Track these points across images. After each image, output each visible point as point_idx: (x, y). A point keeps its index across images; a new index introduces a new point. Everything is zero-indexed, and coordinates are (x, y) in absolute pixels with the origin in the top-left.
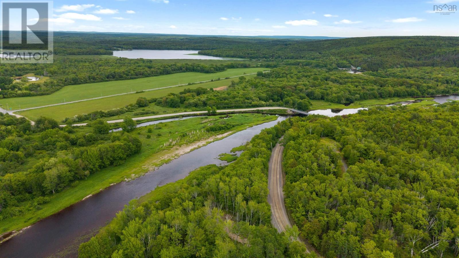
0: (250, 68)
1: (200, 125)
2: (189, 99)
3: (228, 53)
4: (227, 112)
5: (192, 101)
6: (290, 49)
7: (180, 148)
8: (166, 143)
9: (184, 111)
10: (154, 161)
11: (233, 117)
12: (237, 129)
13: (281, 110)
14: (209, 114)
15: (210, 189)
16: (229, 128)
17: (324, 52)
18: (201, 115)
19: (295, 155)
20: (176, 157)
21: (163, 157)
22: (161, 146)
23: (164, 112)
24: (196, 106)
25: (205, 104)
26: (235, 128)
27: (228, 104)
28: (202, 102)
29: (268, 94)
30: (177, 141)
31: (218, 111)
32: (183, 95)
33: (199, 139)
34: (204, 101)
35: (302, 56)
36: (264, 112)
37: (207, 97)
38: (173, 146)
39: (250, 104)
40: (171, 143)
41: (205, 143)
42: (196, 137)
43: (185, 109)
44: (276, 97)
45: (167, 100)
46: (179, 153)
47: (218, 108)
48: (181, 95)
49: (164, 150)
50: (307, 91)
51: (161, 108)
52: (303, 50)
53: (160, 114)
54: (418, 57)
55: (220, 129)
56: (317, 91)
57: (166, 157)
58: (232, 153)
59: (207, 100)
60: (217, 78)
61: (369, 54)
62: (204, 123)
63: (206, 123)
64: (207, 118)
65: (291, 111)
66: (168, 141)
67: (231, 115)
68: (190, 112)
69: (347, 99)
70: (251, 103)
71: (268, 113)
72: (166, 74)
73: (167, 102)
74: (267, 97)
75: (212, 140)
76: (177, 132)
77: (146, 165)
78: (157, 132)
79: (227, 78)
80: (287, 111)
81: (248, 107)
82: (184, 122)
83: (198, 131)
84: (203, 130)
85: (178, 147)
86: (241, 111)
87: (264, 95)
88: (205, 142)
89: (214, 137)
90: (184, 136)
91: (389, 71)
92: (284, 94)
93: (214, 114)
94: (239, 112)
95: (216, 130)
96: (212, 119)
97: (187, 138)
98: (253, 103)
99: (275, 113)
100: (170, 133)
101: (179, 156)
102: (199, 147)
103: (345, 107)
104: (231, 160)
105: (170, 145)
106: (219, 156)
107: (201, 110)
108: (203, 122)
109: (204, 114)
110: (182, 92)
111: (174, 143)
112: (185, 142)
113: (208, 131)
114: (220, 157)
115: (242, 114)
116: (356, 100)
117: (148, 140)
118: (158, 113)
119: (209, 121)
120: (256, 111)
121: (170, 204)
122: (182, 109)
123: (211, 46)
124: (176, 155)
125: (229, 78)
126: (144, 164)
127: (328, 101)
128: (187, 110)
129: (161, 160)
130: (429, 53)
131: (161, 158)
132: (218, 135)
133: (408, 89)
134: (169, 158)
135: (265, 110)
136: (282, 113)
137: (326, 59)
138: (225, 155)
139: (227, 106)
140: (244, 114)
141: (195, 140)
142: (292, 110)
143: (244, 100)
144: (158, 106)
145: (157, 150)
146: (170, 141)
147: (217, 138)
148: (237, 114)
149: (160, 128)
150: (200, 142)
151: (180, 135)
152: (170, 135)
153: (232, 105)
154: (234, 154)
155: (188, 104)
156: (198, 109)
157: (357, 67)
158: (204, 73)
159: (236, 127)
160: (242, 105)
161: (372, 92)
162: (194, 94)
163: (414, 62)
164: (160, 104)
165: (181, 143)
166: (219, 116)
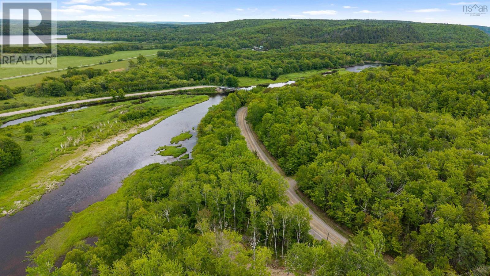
0: (143, 50)
1: (108, 114)
2: (79, 83)
3: (108, 36)
4: (140, 96)
5: (84, 85)
6: (181, 31)
7: (90, 148)
8: (63, 144)
9: (74, 99)
10: (52, 173)
11: (150, 101)
12: (165, 114)
13: (209, 89)
14: (114, 101)
15: (190, 200)
16: (154, 114)
17: (219, 34)
18: (103, 103)
19: (285, 129)
20: (87, 162)
21: (65, 165)
22: (56, 149)
23: (43, 103)
24: (92, 91)
25: (105, 88)
26: (161, 113)
27: (138, 86)
28: (100, 86)
29: (185, 72)
30: (81, 139)
31: (127, 96)
32: (68, 79)
33: (115, 133)
34: (104, 84)
35: (198, 38)
36: (189, 93)
37: (106, 79)
38: (77, 146)
39: (167, 85)
40: (71, 142)
41: (127, 137)
42: (109, 131)
43: (76, 97)
44: (195, 74)
45: (45, 87)
46: (90, 156)
47: (127, 92)
48: (65, 79)
49: (63, 154)
50: (228, 67)
51: (36, 99)
52: (197, 32)
53: (37, 107)
54: (310, 36)
55: (142, 116)
56: (240, 67)
57: (71, 164)
58: (174, 145)
59: (107, 82)
60: (107, 61)
61: (266, 34)
62: (112, 112)
63: (115, 111)
64: (114, 105)
65: (220, 89)
66: (66, 140)
67: (146, 99)
68: (84, 99)
69: (272, 74)
70: (168, 83)
71: (194, 93)
73: (44, 90)
74: (185, 76)
75: (136, 132)
76: (74, 127)
77: (39, 181)
78: (42, 129)
79: (119, 60)
80: (216, 90)
81: (165, 88)
82: (81, 113)
83: (109, 123)
84: (116, 120)
85: (86, 148)
86: (158, 94)
87: (181, 73)
88: (125, 135)
89: (136, 127)
90: (89, 130)
91: (292, 48)
92: (204, 70)
93: (122, 99)
94: (157, 95)
95: (136, 118)
96: (122, 106)
97: (96, 134)
98: (171, 82)
99: (203, 93)
100: (64, 128)
101: (93, 160)
102: (119, 143)
103: (273, 81)
104: (179, 154)
105: (70, 146)
106: (156, 151)
107: (101, 97)
108: (110, 110)
109: (108, 102)
110: (66, 75)
111: (77, 141)
112: (94, 139)
113: (124, 120)
114: (158, 152)
115: (162, 97)
116: (280, 74)
117: (28, 142)
118: (33, 105)
119: (119, 109)
120: (178, 92)
121: (129, 242)
122: (71, 97)
123: (83, 30)
124: (87, 159)
125: (122, 60)
126: (35, 181)
127: (253, 76)
128: (79, 97)
129: (64, 170)
130: (318, 31)
131: (62, 166)
132: (141, 124)
133: (323, 61)
134: (76, 165)
135: (189, 90)
136: (211, 92)
137: (225, 40)
138: (165, 147)
139: (137, 88)
140: (164, 97)
141: (109, 135)
142: (222, 87)
143: (158, 80)
144: (30, 97)
145: (51, 156)
146: (69, 139)
147: (141, 128)
148: (155, 97)
149: (44, 125)
150: (119, 136)
151: (84, 130)
152: (64, 132)
153: (144, 87)
154: (177, 145)
155: (79, 90)
156: (96, 95)
157: (259, 46)
158: (85, 56)
159: (163, 111)
160: (157, 85)
161: (292, 65)
162: (85, 76)
163: (308, 40)
164: (33, 93)
165: (89, 140)
166: (131, 101)
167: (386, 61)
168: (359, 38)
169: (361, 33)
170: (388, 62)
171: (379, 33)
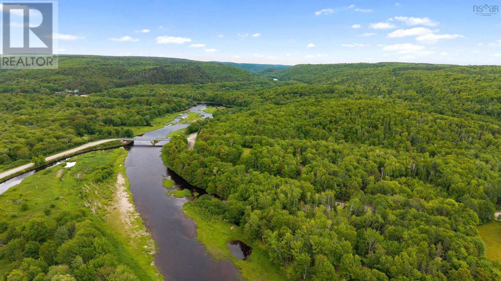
11: (81, 162)
12: (119, 170)
13: (114, 142)
18: (27, 171)
20: (136, 215)
28: (6, 155)
31: (48, 159)
38: (103, 207)
39: (72, 143)
40: (97, 205)
41: (126, 193)
46: (128, 211)
47: (46, 155)
49: (105, 215)
55: (109, 175)
57: (126, 219)
65: (124, 140)
71: (103, 148)
74: (75, 132)
75: (124, 188)
80: (121, 142)
83: (86, 186)
84: (91, 182)
85: (111, 207)
87: (71, 130)
88: (121, 191)
89: (116, 184)
92: (88, 125)
93: (43, 166)
95: (107, 177)
96: (61, 171)
98: (75, 141)
99: (111, 146)
100: (58, 199)
102: (131, 198)
105: (99, 208)
107: (17, 166)
109: (31, 169)
113: (100, 180)
114: (172, 196)
119: (65, 174)
120: (87, 149)
124: (131, 213)
131: (124, 222)
132: (116, 181)
133: (171, 106)
134: (132, 218)
136: (118, 145)
138: (171, 193)
140: (84, 156)
149: (27, 200)
150: (118, 193)
157: (73, 90)
163: (120, 81)
167: (209, 101)
168: (165, 78)
169: (165, 74)
170: (211, 101)
171: (180, 74)
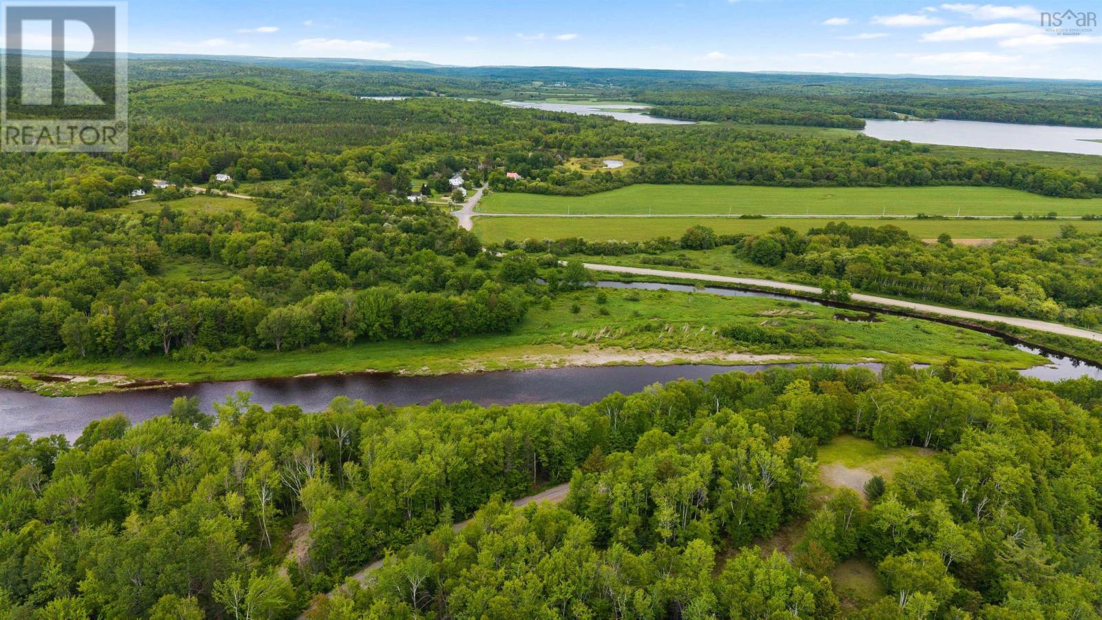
4: (887, 307)
7: (597, 351)
8: (580, 331)
12: (824, 355)
18: (800, 296)
20: (552, 365)
21: (531, 356)
22: (564, 334)
28: (833, 264)
30: (611, 335)
38: (590, 342)
39: (988, 301)
40: (594, 334)
46: (571, 360)
47: (857, 286)
53: (696, 272)
57: (537, 358)
64: (795, 306)
67: (884, 317)
71: (1034, 342)
72: (907, 185)
73: (750, 248)
78: (616, 305)
81: (979, 307)
83: (701, 330)
85: (594, 348)
88: (675, 357)
90: (649, 330)
93: (834, 301)
95: (746, 340)
96: (802, 313)
100: (635, 314)
105: (585, 338)
109: (811, 297)
110: (819, 230)
111: (599, 336)
112: (628, 343)
113: (724, 334)
120: (991, 325)
124: (560, 362)
129: (516, 361)
131: (525, 356)
134: (537, 362)
140: (926, 325)
141: (654, 345)
147: (723, 358)
150: (663, 354)
151: (639, 326)
155: (797, 263)
165: (617, 342)
166: (841, 310)
